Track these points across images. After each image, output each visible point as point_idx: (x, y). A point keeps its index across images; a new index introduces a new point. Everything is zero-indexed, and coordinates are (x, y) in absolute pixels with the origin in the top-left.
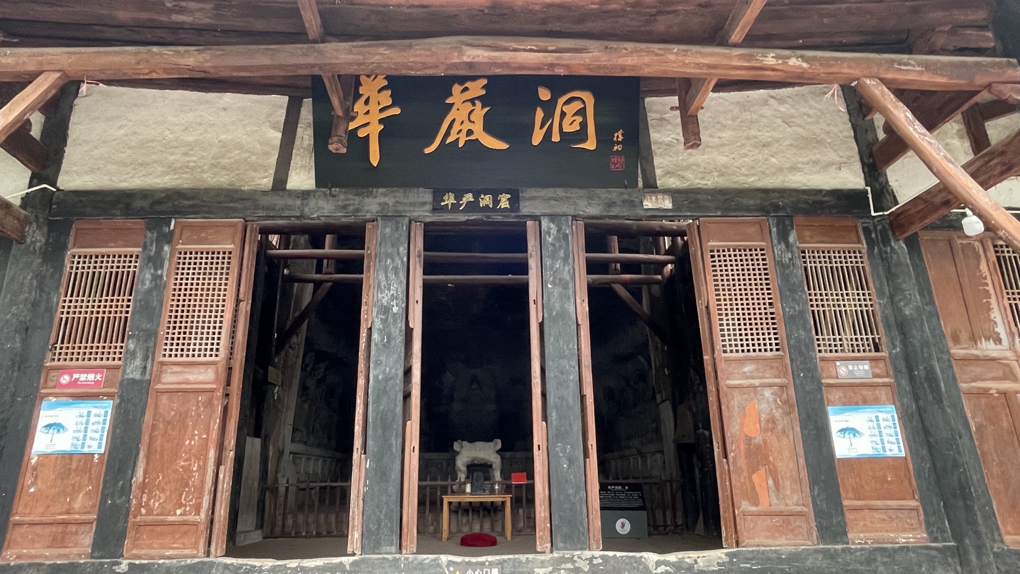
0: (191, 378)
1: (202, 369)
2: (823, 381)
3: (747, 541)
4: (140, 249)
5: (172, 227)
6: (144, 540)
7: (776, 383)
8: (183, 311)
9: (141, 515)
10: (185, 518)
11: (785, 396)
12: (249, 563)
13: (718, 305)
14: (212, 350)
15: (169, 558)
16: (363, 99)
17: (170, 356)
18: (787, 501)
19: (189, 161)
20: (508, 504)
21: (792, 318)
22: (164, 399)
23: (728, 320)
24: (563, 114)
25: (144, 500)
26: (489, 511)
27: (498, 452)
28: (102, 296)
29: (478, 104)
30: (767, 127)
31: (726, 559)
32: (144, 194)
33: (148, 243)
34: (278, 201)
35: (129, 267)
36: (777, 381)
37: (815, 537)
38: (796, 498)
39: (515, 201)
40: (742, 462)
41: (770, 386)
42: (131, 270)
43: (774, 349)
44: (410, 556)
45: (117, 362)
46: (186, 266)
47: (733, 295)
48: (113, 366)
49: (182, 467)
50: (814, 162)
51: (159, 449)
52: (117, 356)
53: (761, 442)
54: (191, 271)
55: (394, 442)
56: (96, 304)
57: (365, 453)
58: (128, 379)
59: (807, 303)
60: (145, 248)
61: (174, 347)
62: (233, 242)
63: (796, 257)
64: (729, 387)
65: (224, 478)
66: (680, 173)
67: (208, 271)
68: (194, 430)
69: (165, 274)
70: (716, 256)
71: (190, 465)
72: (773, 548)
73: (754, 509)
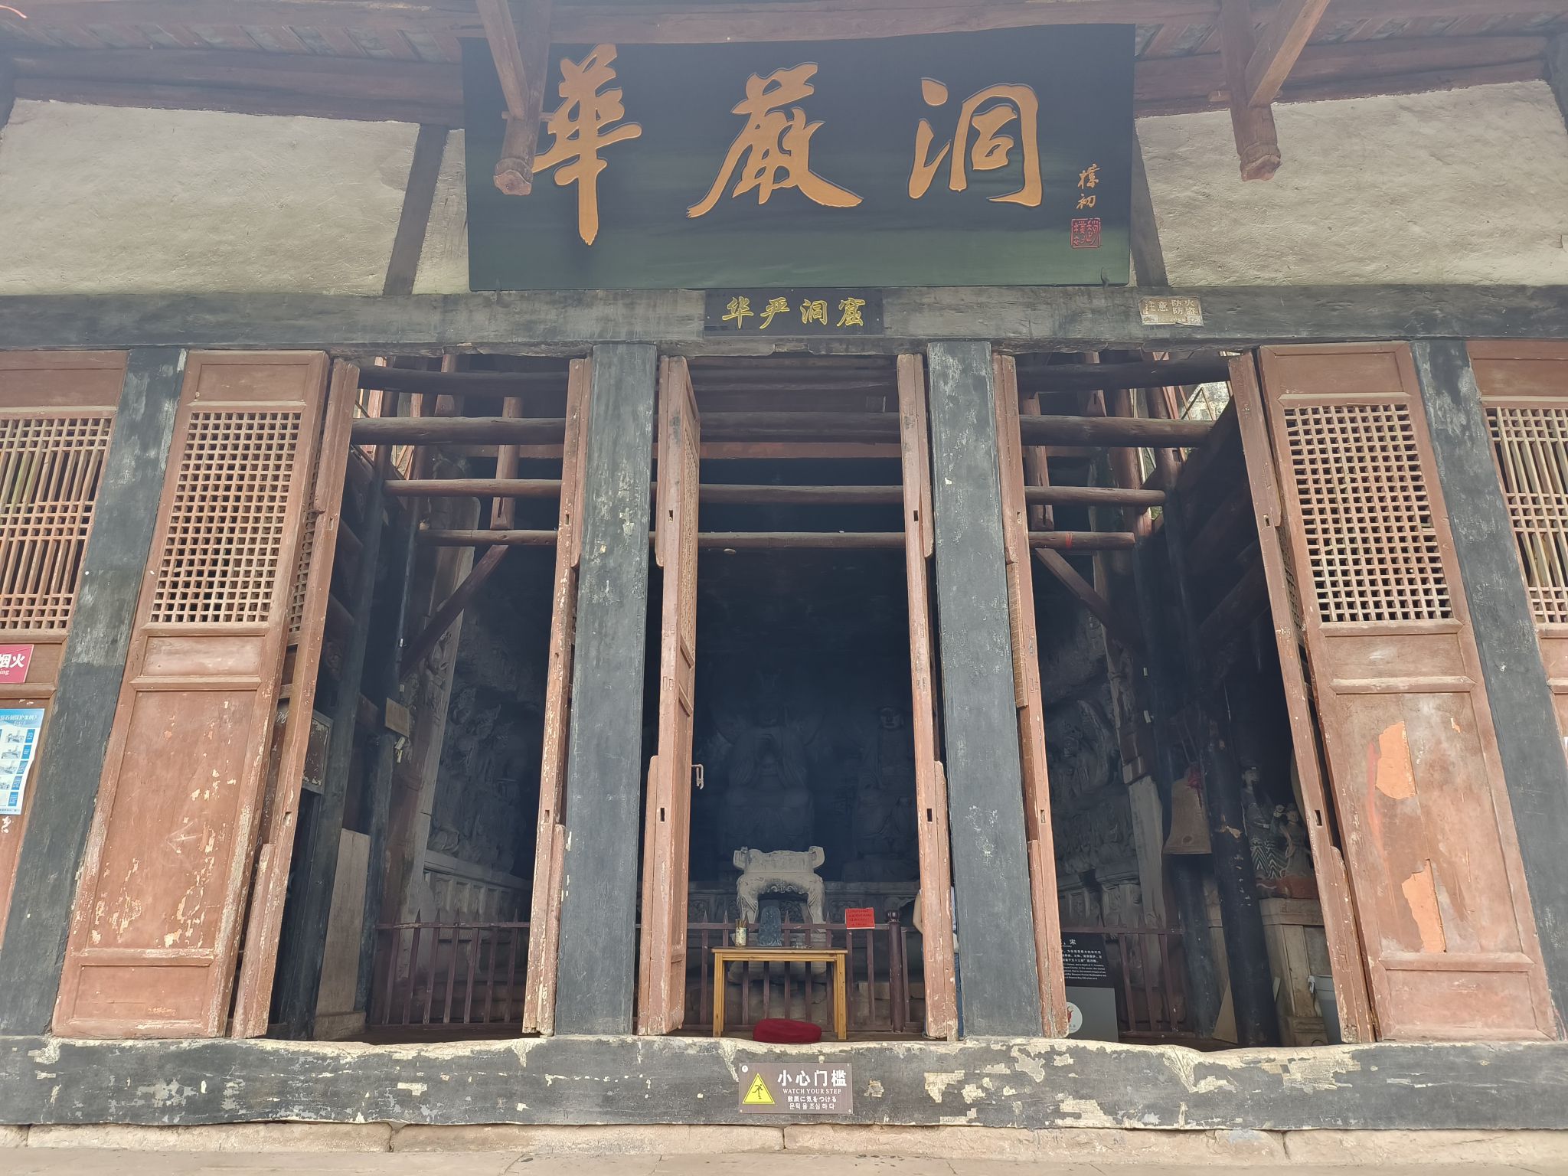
0: (210, 663)
1: (233, 645)
2: (1552, 682)
3: (1397, 1027)
4: (114, 409)
5: (181, 365)
6: (95, 997)
7: (1446, 685)
8: (198, 531)
9: (93, 945)
10: (182, 952)
11: (1468, 712)
12: (313, 1050)
13: (1307, 522)
14: (254, 607)
15: (147, 1037)
16: (565, 109)
17: (168, 618)
18: (1484, 942)
19: (220, 242)
20: (841, 968)
21: (1475, 547)
22: (151, 706)
23: (1329, 553)
24: (973, 135)
25: (99, 913)
26: (801, 984)
27: (817, 871)
28: (33, 501)
29: (800, 115)
30: (1398, 165)
31: (1353, 1066)
32: (124, 301)
33: (132, 397)
34: (396, 315)
35: (92, 443)
36: (1449, 680)
37: (1552, 1022)
38: (1502, 932)
39: (873, 310)
40: (1378, 851)
41: (1433, 690)
42: (95, 448)
43: (1438, 613)
44: (656, 1038)
45: (57, 631)
46: (208, 442)
47: (1340, 500)
48: (49, 638)
49: (182, 845)
50: (1504, 233)
51: (135, 809)
52: (59, 618)
53: (1419, 812)
54: (217, 452)
55: (624, 797)
56: (22, 515)
57: (563, 821)
58: (78, 664)
59: (1506, 519)
60: (124, 406)
61: (177, 601)
62: (303, 397)
63: (1476, 424)
64: (1342, 693)
65: (270, 868)
66: (1215, 257)
67: (252, 451)
68: (211, 767)
69: (163, 456)
70: (1299, 423)
71: (200, 840)
72: (1458, 1044)
73: (1409, 956)
